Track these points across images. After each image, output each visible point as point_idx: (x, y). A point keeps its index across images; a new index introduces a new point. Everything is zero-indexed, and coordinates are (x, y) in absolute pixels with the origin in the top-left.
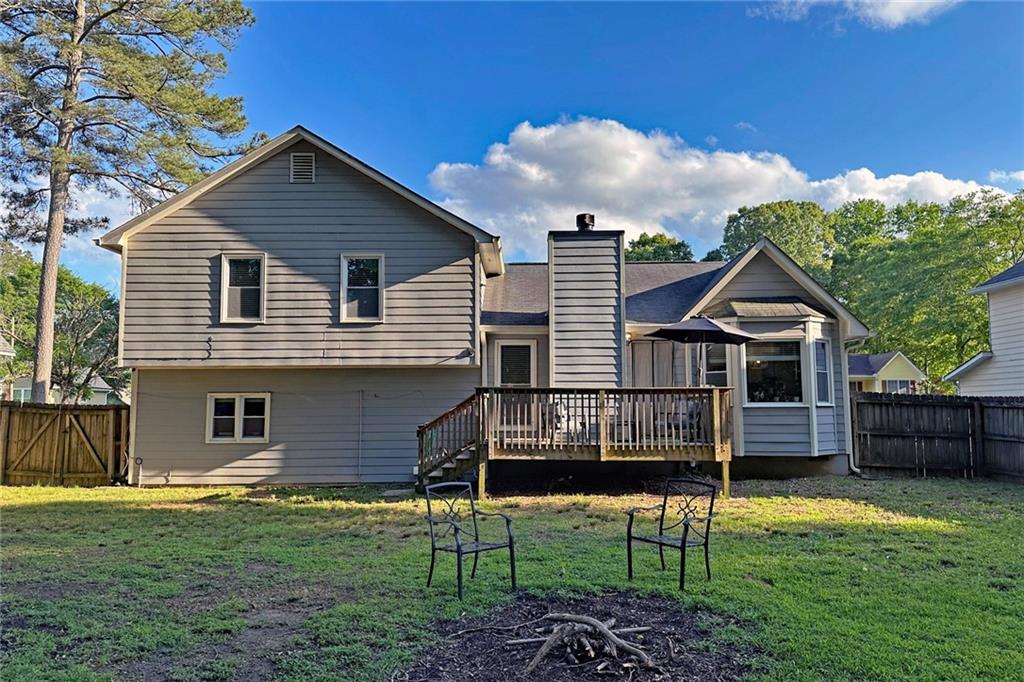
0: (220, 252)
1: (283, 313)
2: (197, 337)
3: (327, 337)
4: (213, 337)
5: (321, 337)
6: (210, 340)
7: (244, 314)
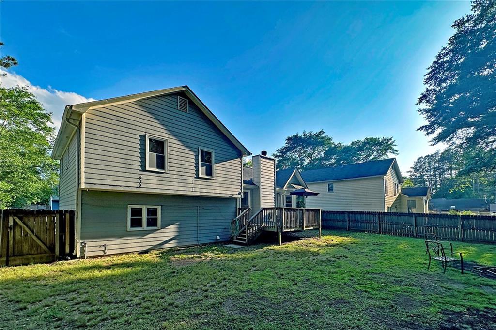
0: (145, 133)
1: (176, 169)
2: (133, 175)
3: (194, 182)
4: (142, 176)
5: (191, 182)
6: (140, 178)
7: (158, 168)
